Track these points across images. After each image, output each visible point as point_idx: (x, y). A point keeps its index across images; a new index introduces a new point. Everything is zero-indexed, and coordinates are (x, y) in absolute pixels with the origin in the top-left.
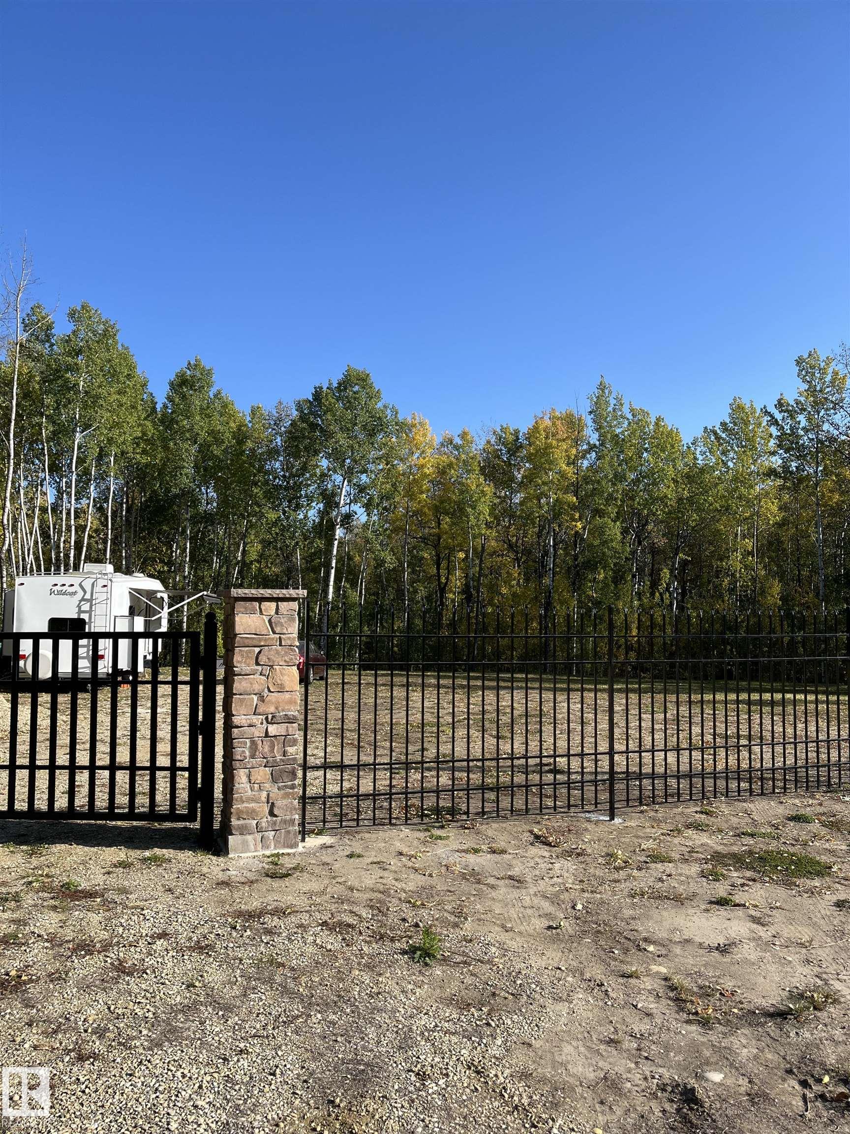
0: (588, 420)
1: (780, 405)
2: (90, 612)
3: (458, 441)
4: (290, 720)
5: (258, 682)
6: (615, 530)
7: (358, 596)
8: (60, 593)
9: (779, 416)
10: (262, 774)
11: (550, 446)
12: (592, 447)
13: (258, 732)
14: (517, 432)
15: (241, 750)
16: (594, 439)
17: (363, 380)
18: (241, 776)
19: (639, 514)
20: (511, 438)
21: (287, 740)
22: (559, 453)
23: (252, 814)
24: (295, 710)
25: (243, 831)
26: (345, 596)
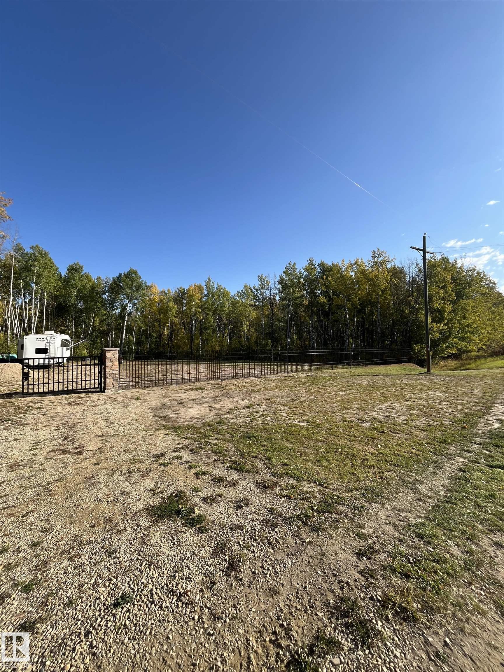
0: (205, 287)
1: (254, 287)
2: (49, 346)
3: (167, 292)
4: (116, 371)
5: (111, 364)
6: (211, 319)
7: (133, 338)
8: (39, 341)
9: (254, 290)
10: (111, 380)
11: (194, 295)
12: (205, 295)
13: (111, 373)
14: (184, 289)
15: (108, 376)
16: (206, 293)
17: (135, 272)
18: (107, 380)
19: (219, 314)
20: (182, 291)
21: (116, 374)
22: (196, 297)
23: (110, 386)
24: (118, 369)
25: (108, 389)
26: (129, 338)
